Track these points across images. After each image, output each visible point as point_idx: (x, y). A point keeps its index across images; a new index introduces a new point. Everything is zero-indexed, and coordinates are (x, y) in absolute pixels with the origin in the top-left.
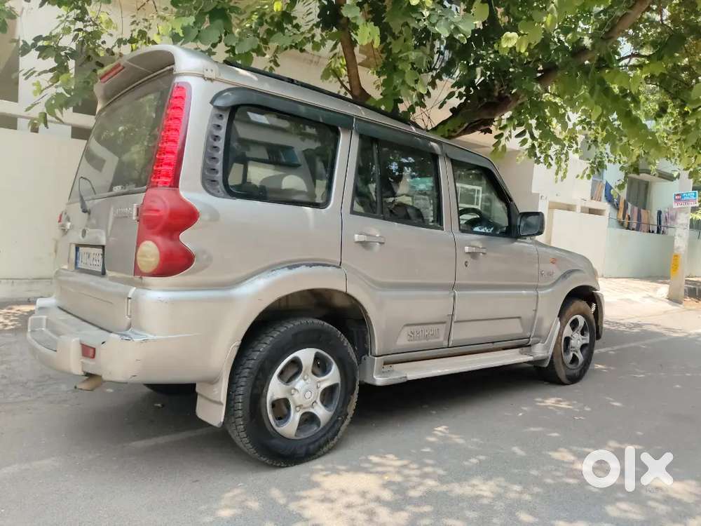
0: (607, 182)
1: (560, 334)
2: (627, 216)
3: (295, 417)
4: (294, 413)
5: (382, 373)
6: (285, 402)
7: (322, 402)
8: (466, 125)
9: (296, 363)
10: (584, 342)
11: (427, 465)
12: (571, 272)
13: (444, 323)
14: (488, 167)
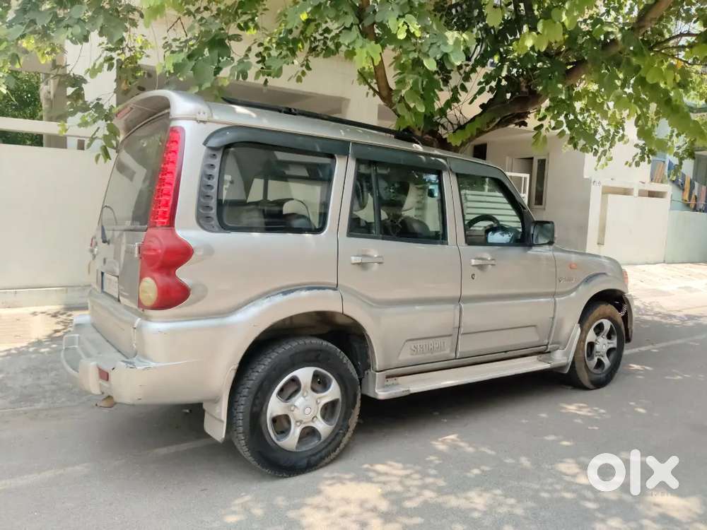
0: (670, 162)
2: (693, 197)
3: (296, 431)
4: (295, 427)
5: (384, 387)
6: (286, 417)
7: (323, 417)
8: (498, 120)
9: (295, 381)
10: (611, 346)
11: (429, 476)
12: (596, 275)
13: (450, 335)
14: (499, 177)
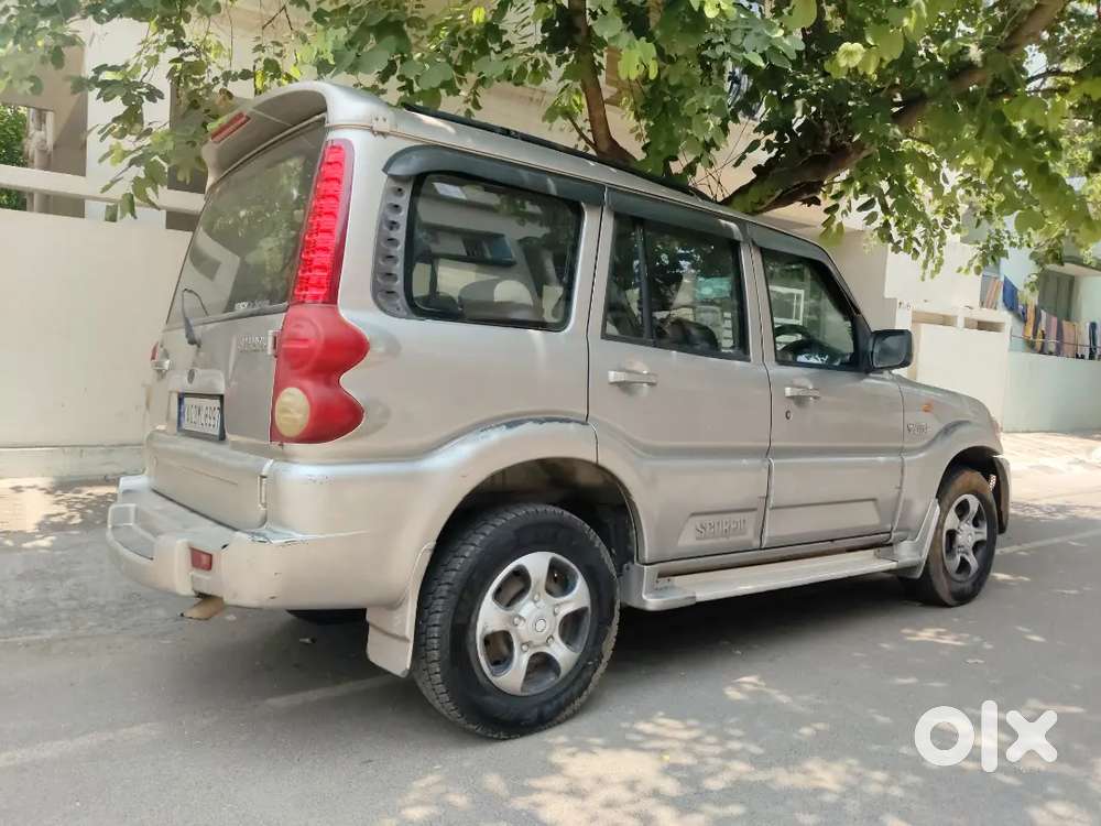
0: (1006, 278)
1: (940, 526)
2: (1039, 332)
3: (521, 660)
4: (520, 655)
5: (656, 591)
6: (506, 636)
7: (562, 636)
8: (778, 193)
9: (521, 575)
10: (980, 537)
11: (730, 738)
12: (960, 423)
13: (754, 510)
14: (821, 259)
